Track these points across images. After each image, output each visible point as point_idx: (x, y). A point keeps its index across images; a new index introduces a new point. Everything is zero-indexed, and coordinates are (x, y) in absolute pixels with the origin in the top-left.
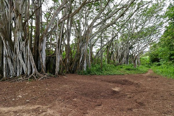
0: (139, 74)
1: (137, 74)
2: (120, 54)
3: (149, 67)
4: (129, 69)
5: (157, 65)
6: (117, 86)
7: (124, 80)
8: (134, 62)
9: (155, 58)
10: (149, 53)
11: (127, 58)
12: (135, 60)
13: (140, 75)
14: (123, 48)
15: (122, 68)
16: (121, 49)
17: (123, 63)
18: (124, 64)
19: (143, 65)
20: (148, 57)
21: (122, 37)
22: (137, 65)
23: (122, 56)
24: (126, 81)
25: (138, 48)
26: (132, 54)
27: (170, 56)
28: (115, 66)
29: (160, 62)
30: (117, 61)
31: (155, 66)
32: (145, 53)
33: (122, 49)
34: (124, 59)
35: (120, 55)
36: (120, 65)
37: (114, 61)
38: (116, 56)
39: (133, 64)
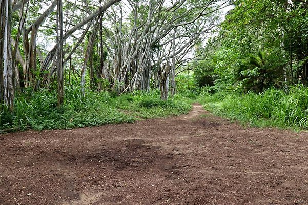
0: (174, 116)
1: (169, 116)
2: (126, 62)
3: (194, 97)
4: (148, 105)
5: (209, 92)
6: (95, 183)
7: (128, 145)
8: (163, 83)
9: (205, 77)
10: (194, 63)
11: (146, 74)
12: (166, 77)
13: (175, 119)
14: (135, 44)
15: (131, 100)
16: (130, 47)
17: (135, 86)
18: (138, 89)
19: (180, 91)
20: (191, 73)
21: (135, 13)
22: (169, 93)
23: (134, 67)
24: (135, 146)
25: (171, 50)
26: (159, 64)
27: (240, 71)
28: (114, 95)
29: (214, 85)
30: (119, 83)
31: (205, 95)
32: (185, 64)
33: (132, 49)
34: (137, 77)
35: (128, 65)
36: (127, 94)
37: (111, 81)
38: (117, 68)
39: (159, 89)
